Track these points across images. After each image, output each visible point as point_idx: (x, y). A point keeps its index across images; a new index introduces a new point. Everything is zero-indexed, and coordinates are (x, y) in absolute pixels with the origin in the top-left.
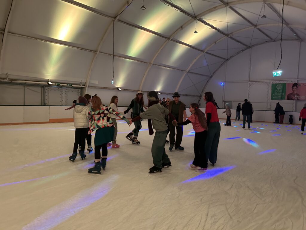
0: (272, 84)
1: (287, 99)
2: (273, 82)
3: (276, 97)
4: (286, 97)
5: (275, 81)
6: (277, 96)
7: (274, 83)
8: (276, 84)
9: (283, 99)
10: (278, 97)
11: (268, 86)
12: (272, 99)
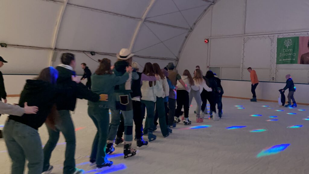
0: (278, 39)
1: (301, 63)
2: (279, 35)
3: (284, 60)
4: (299, 60)
5: (282, 34)
6: (285, 57)
7: (281, 36)
8: (284, 39)
9: (294, 63)
10: (287, 59)
11: (272, 41)
12: (278, 63)
